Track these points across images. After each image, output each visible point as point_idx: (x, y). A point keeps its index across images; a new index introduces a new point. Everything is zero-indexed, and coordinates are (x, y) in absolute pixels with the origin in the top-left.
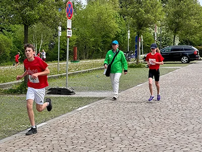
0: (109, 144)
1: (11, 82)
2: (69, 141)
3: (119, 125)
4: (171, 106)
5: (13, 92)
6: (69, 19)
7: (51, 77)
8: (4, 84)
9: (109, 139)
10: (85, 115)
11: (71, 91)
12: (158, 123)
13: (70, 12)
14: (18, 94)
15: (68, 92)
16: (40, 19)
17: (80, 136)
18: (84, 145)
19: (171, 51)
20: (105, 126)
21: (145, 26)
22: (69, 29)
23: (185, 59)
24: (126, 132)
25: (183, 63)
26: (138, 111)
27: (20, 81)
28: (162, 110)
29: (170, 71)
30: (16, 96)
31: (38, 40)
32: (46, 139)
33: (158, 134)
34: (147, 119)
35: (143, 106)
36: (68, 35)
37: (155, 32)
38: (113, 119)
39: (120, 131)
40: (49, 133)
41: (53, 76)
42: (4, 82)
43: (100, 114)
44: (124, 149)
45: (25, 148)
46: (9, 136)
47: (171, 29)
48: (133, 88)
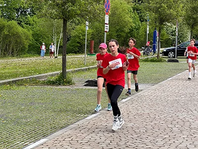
0: (170, 134)
1: (46, 74)
2: (131, 131)
3: (170, 116)
6: (107, 14)
7: (80, 70)
8: (40, 75)
9: (168, 129)
10: (132, 106)
13: (107, 7)
14: (57, 85)
17: (138, 125)
18: (148, 134)
20: (157, 117)
21: (167, 21)
22: (106, 24)
24: (181, 123)
26: (182, 104)
30: (55, 87)
35: (184, 99)
38: (162, 111)
39: (174, 122)
40: (108, 122)
41: (82, 68)
42: (40, 74)
43: (147, 106)
44: (187, 139)
45: (93, 135)
46: (72, 124)
47: (188, 24)
48: (164, 81)
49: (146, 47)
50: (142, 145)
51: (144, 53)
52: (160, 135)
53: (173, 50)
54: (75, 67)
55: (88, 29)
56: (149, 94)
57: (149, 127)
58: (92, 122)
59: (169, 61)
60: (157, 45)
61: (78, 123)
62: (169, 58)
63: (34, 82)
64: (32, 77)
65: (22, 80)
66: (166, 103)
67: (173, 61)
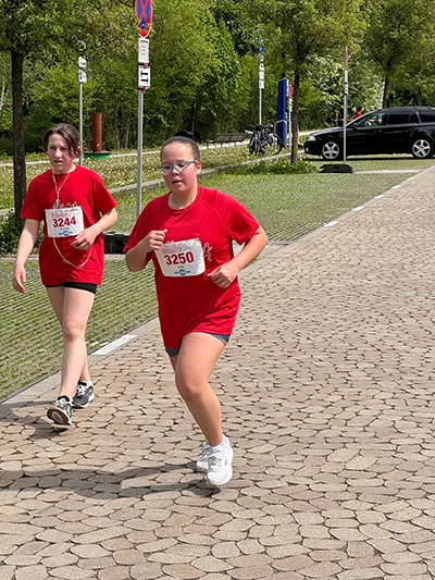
0: (345, 390)
2: (229, 384)
3: (340, 337)
6: (144, 35)
13: (144, 13)
17: (251, 370)
18: (280, 395)
19: (384, 123)
20: (303, 340)
21: (316, 52)
22: (143, 64)
23: (422, 147)
25: (416, 158)
26: (373, 299)
29: (392, 181)
34: (410, 321)
35: (374, 283)
36: (141, 84)
38: (318, 323)
40: (160, 363)
43: (272, 309)
44: (393, 402)
45: (121, 403)
46: (55, 371)
47: (378, 59)
48: (318, 232)
49: (258, 129)
50: (267, 429)
51: (252, 148)
52: (317, 396)
53: (336, 137)
55: (84, 80)
56: (276, 270)
57: (284, 372)
58: (114, 364)
59: (326, 169)
60: (288, 121)
62: (325, 159)
66: (325, 299)
67: (337, 169)
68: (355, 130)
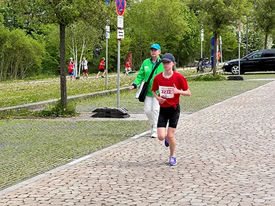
1: (44, 102)
3: (190, 157)
4: (261, 132)
5: (47, 114)
6: (120, 15)
7: (96, 94)
8: (34, 104)
9: (176, 176)
10: (143, 144)
11: (125, 112)
12: (244, 155)
13: (120, 5)
14: (54, 117)
15: (120, 115)
16: (80, 16)
17: (136, 173)
18: (143, 185)
19: (262, 57)
21: (225, 23)
22: (120, 28)
24: (199, 168)
26: (216, 139)
27: (56, 100)
28: (249, 137)
29: (260, 84)
30: (50, 120)
31: (79, 45)
32: (92, 176)
33: (243, 170)
34: (229, 150)
35: (222, 132)
36: (119, 37)
37: (239, 31)
39: (191, 166)
40: (95, 169)
41: (100, 92)
42: (35, 101)
44: (197, 190)
45: (64, 188)
46: (43, 172)
47: (262, 26)
48: (209, 107)
50: (127, 202)
52: (161, 186)
54: (91, 92)
57: (151, 174)
58: (73, 169)
59: (230, 79)
61: (52, 171)
62: (233, 74)
63: (24, 113)
64: (22, 106)
65: (4, 111)
66: (193, 139)
67: (235, 79)
68: (248, 60)
